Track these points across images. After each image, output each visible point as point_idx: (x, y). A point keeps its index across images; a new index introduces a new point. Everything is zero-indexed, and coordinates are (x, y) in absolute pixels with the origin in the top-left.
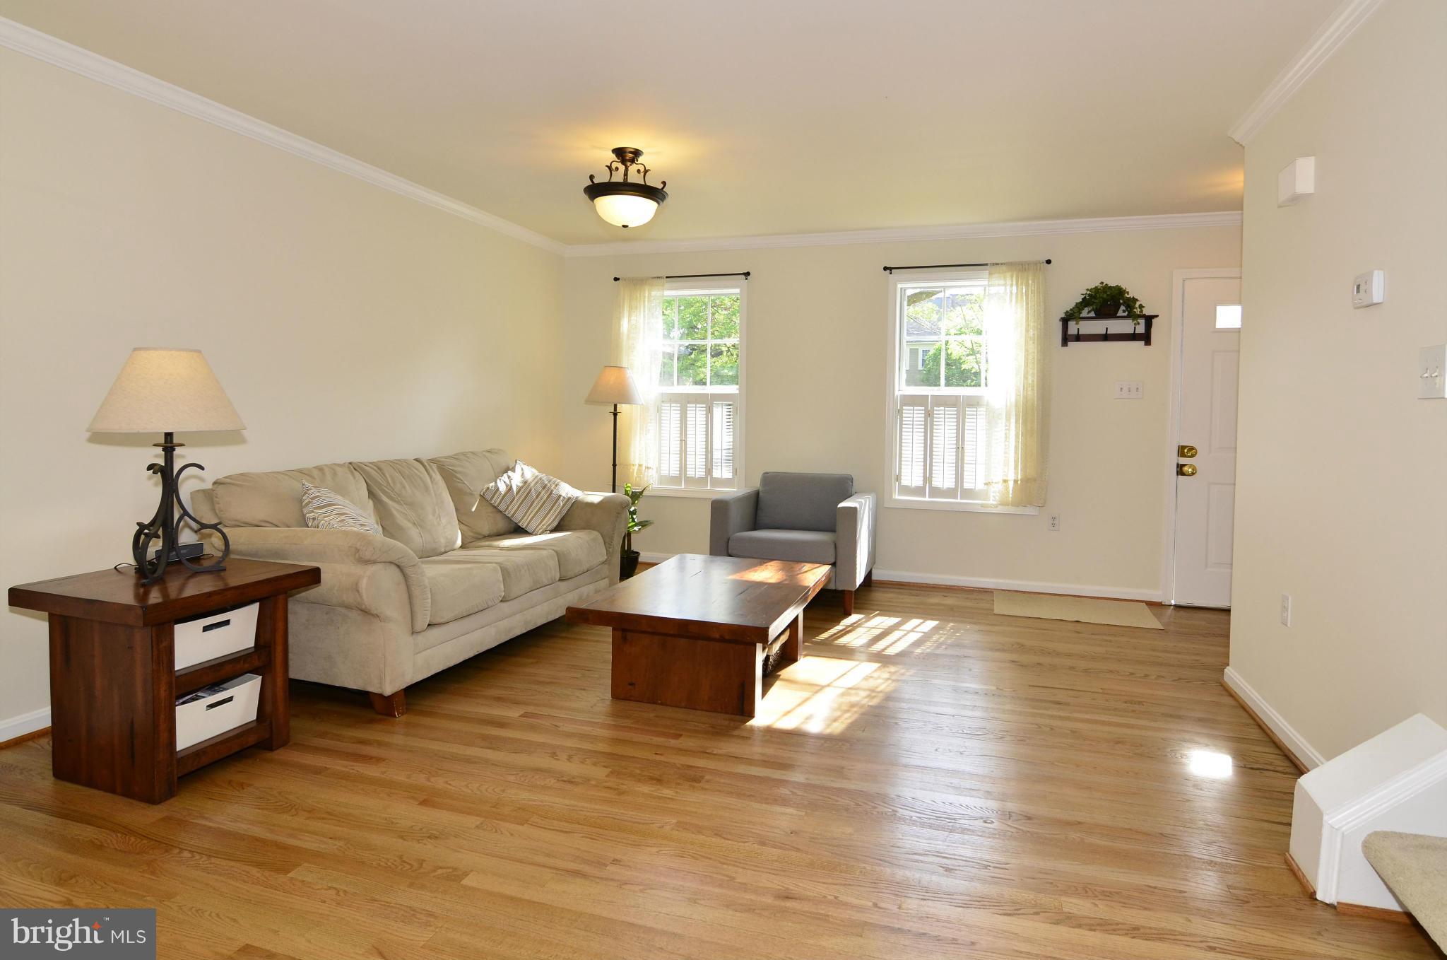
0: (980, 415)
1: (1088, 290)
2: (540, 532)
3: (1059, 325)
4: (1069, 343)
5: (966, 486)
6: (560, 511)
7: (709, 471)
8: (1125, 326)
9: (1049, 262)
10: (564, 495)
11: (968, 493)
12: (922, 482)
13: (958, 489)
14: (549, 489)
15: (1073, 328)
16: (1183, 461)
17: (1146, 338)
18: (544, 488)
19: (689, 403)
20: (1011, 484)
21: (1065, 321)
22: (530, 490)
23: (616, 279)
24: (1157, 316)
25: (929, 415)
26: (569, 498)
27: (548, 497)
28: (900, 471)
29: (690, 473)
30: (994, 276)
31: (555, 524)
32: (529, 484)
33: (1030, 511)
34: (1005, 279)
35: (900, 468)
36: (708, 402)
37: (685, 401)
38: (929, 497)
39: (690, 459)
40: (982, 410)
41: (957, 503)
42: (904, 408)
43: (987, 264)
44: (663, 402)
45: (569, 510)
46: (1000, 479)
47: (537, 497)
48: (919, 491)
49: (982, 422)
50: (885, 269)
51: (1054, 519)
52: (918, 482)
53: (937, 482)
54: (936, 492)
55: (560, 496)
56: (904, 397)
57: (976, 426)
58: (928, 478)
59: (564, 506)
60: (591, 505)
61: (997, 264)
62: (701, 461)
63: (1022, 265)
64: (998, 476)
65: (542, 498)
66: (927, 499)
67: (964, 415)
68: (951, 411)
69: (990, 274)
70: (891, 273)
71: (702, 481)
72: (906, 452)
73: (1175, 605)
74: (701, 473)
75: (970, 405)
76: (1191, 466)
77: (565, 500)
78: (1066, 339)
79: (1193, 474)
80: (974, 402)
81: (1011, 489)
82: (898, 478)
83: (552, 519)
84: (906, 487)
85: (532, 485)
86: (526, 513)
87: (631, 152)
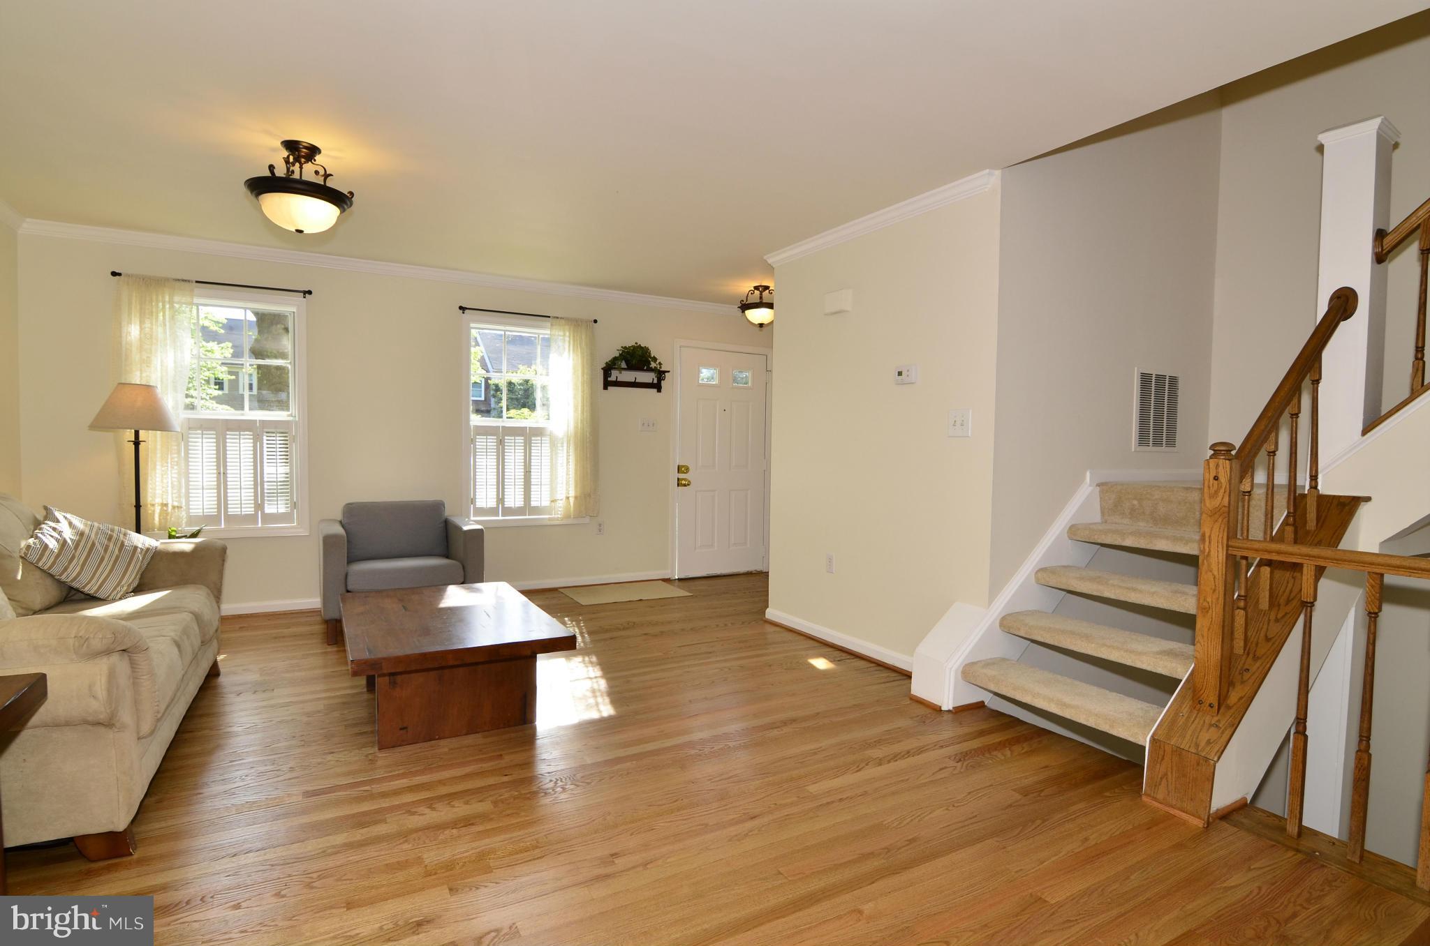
0: (544, 443)
1: (622, 347)
2: (119, 596)
3: (602, 372)
4: (609, 388)
5: (533, 504)
6: (140, 567)
7: (259, 506)
8: (648, 377)
9: (595, 321)
10: (140, 546)
11: (536, 510)
12: (495, 503)
13: (527, 508)
14: (117, 540)
15: (615, 375)
16: (681, 476)
17: (658, 387)
18: (110, 538)
19: (228, 430)
20: (572, 500)
21: (607, 370)
22: (93, 544)
23: (114, 274)
24: (669, 372)
25: (501, 442)
26: (148, 549)
27: (120, 550)
28: (475, 494)
29: (233, 510)
30: (554, 327)
31: (135, 584)
32: (89, 537)
33: (587, 520)
34: (564, 331)
35: (475, 492)
36: (257, 430)
37: (222, 429)
38: (502, 516)
39: (233, 495)
40: (546, 439)
41: (526, 519)
42: (506, 438)
43: (549, 317)
44: (190, 428)
45: (148, 564)
46: (564, 497)
47: (106, 550)
48: (493, 511)
49: (546, 449)
50: (461, 308)
51: (600, 525)
52: (492, 503)
53: (509, 503)
54: (508, 511)
55: (136, 548)
56: (477, 427)
57: (541, 452)
58: (501, 500)
59: (143, 559)
60: (182, 554)
61: (558, 318)
62: (248, 494)
63: (577, 321)
64: (561, 494)
65: (113, 552)
66: (500, 518)
67: (530, 443)
68: (520, 440)
69: (552, 325)
70: (463, 313)
71: (251, 518)
72: (480, 478)
73: (678, 579)
74: (249, 509)
75: (536, 435)
76: (685, 480)
77: (143, 552)
78: (607, 384)
79: (688, 485)
80: (538, 432)
81: (572, 504)
82: (473, 501)
83: (132, 578)
84: (510, 508)
85: (93, 536)
86: (94, 574)
87: (306, 148)
